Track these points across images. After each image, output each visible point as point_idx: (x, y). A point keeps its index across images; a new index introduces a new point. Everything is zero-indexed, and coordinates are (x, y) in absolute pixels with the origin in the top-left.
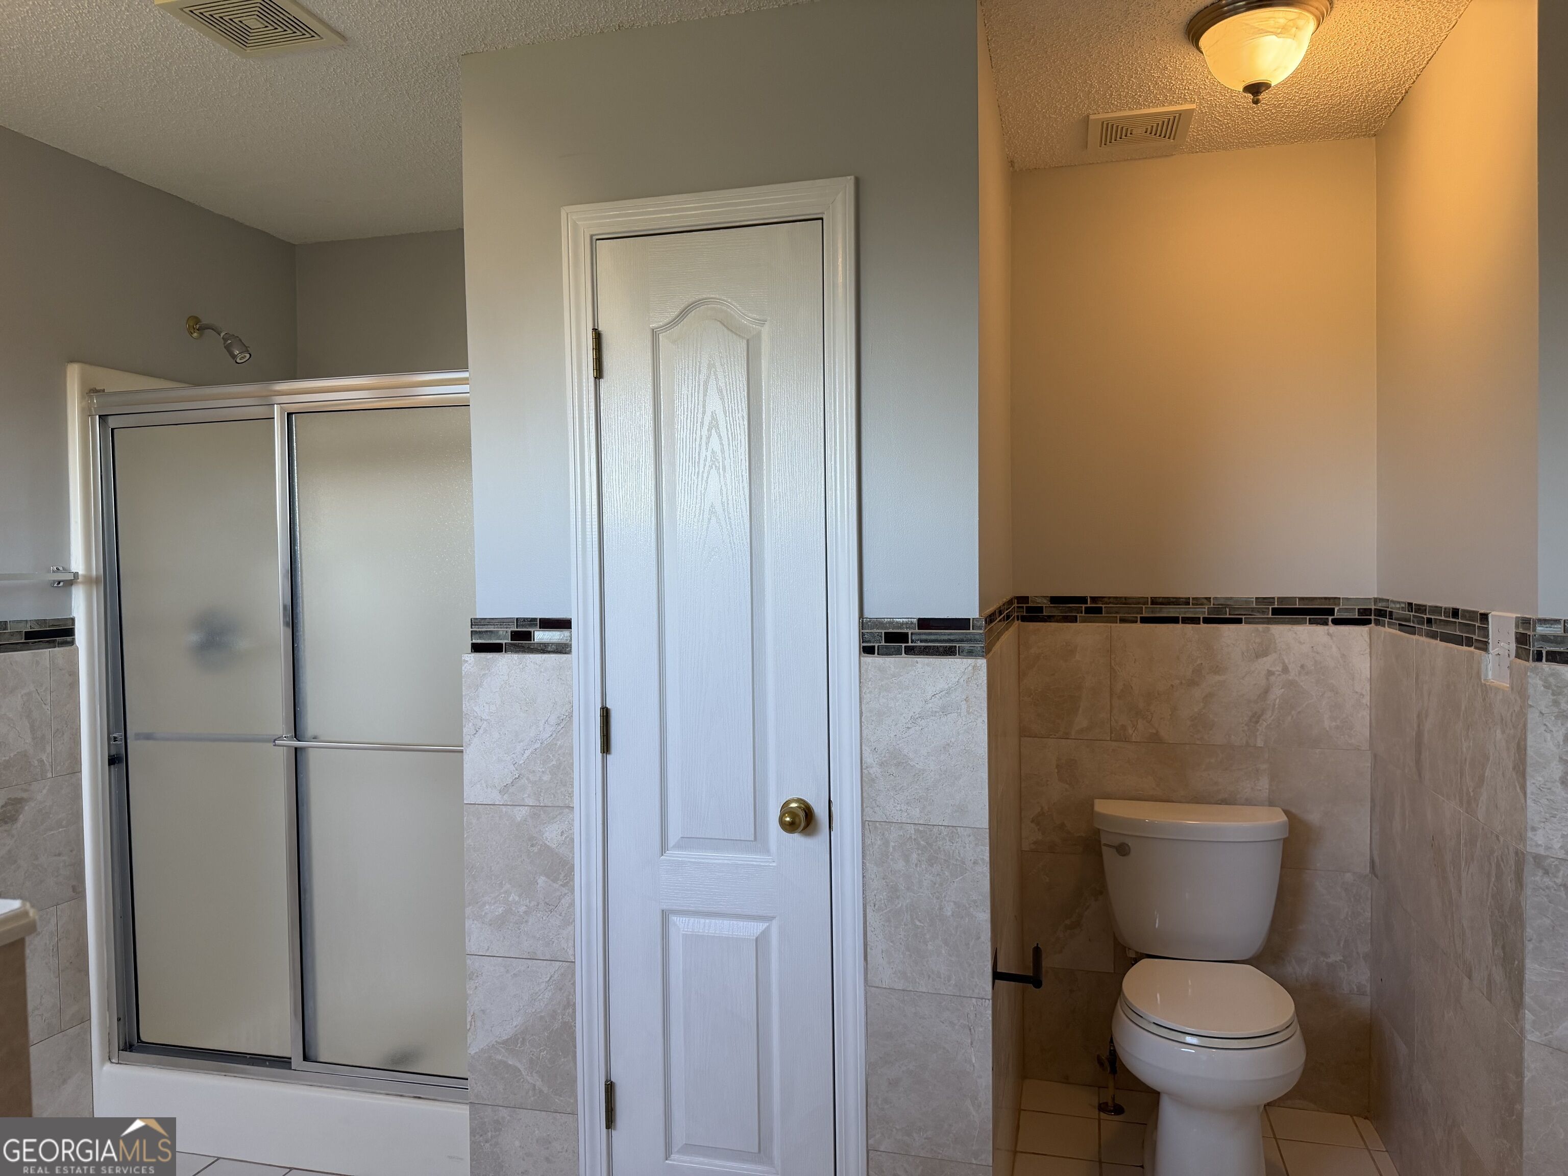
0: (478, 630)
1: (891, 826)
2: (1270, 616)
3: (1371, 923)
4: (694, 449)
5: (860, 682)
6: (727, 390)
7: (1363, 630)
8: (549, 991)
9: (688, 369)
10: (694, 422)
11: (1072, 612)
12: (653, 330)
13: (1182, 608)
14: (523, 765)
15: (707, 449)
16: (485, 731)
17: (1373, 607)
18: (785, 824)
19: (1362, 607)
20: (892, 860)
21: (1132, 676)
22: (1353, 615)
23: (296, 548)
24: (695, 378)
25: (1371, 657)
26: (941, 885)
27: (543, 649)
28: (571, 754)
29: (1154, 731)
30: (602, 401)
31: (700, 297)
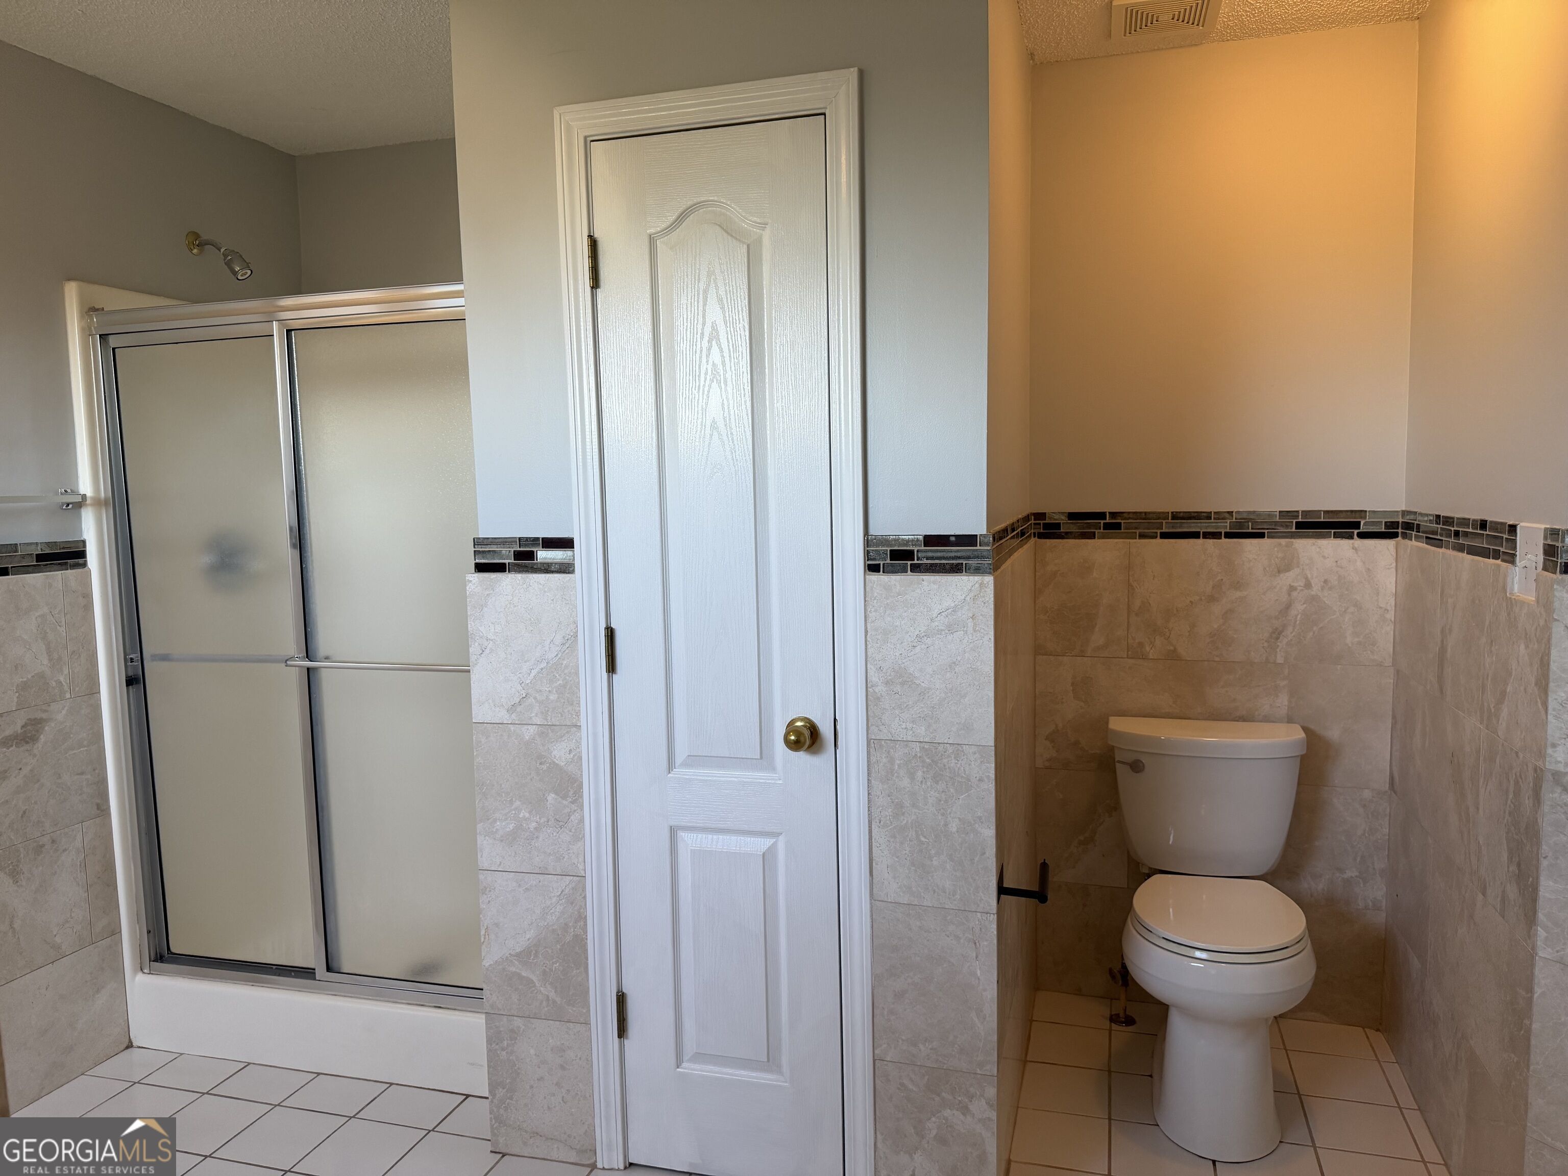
0: (481, 550)
1: (896, 744)
2: (1294, 530)
3: (1389, 839)
4: (694, 362)
5: (865, 601)
6: (727, 298)
7: (1390, 544)
8: (560, 905)
9: (687, 277)
10: (694, 333)
11: (1090, 528)
12: (650, 236)
13: (1204, 523)
14: (530, 684)
15: (707, 361)
16: (492, 650)
17: (1401, 520)
18: (790, 742)
19: (1389, 520)
20: (897, 777)
21: (1151, 593)
22: (1379, 529)
23: (301, 467)
24: (694, 287)
25: (1396, 571)
26: (946, 801)
27: (547, 569)
28: (577, 674)
29: (1172, 648)
30: (599, 311)
31: (699, 200)
